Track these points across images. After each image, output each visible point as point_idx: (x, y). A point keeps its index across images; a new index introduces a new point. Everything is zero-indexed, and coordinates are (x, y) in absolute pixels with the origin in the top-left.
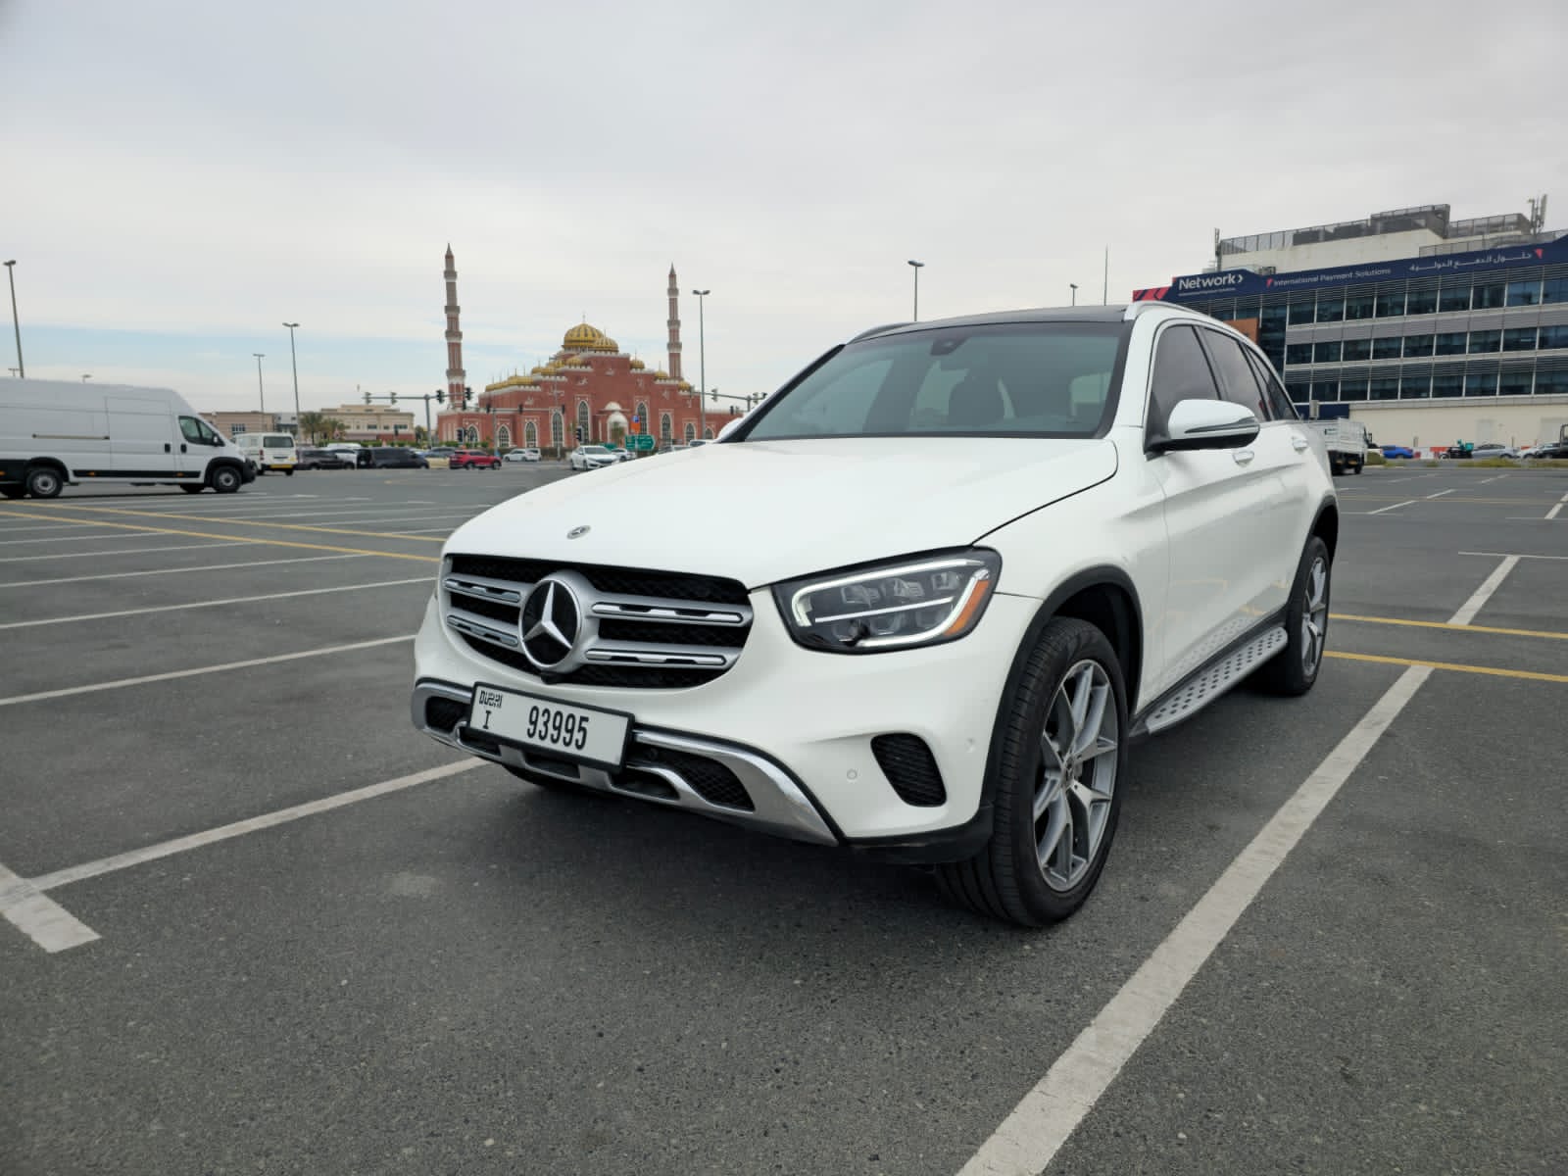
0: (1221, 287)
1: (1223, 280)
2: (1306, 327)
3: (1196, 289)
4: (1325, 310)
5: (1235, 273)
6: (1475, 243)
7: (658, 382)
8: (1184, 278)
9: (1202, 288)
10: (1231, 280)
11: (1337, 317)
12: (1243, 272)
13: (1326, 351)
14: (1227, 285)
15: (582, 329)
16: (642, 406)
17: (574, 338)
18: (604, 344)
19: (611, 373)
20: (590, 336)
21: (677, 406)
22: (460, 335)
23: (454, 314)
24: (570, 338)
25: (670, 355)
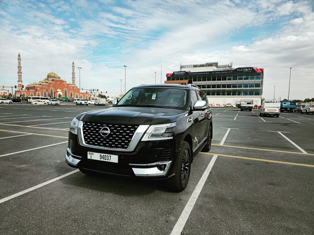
1: (182, 73)
2: (196, 82)
3: (177, 74)
4: (199, 79)
5: (184, 72)
6: (222, 69)
7: (70, 85)
8: (175, 72)
10: (183, 73)
11: (201, 81)
15: (52, 74)
16: (66, 90)
17: (50, 75)
18: (57, 77)
19: (58, 83)
20: (54, 75)
21: (74, 91)
22: (21, 73)
23: (20, 68)
24: (49, 75)
25: (73, 80)
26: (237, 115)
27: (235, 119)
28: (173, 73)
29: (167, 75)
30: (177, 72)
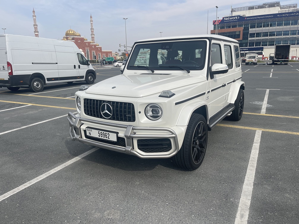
0: (234, 19)
1: (234, 18)
2: (254, 29)
3: (228, 20)
4: (258, 25)
5: (237, 16)
7: (91, 44)
8: (225, 18)
9: (230, 20)
10: (236, 18)
11: (261, 27)
12: (239, 16)
13: (258, 35)
14: (235, 19)
15: (70, 31)
16: (87, 50)
17: (69, 33)
18: (77, 34)
19: (79, 41)
20: (72, 33)
21: (96, 50)
22: (38, 32)
23: (36, 27)
24: (67, 33)
25: (93, 37)
26: (272, 71)
27: (271, 77)
28: (222, 19)
29: (214, 22)
30: (227, 17)
